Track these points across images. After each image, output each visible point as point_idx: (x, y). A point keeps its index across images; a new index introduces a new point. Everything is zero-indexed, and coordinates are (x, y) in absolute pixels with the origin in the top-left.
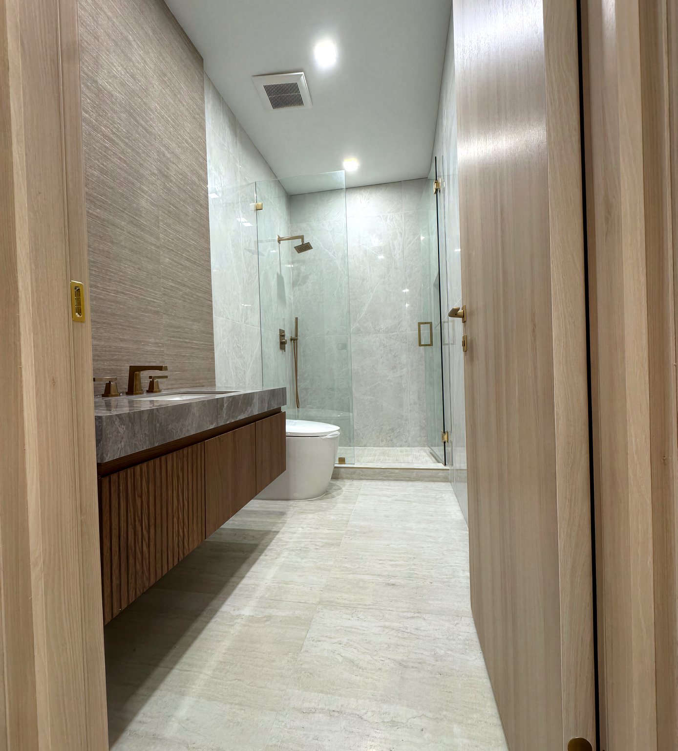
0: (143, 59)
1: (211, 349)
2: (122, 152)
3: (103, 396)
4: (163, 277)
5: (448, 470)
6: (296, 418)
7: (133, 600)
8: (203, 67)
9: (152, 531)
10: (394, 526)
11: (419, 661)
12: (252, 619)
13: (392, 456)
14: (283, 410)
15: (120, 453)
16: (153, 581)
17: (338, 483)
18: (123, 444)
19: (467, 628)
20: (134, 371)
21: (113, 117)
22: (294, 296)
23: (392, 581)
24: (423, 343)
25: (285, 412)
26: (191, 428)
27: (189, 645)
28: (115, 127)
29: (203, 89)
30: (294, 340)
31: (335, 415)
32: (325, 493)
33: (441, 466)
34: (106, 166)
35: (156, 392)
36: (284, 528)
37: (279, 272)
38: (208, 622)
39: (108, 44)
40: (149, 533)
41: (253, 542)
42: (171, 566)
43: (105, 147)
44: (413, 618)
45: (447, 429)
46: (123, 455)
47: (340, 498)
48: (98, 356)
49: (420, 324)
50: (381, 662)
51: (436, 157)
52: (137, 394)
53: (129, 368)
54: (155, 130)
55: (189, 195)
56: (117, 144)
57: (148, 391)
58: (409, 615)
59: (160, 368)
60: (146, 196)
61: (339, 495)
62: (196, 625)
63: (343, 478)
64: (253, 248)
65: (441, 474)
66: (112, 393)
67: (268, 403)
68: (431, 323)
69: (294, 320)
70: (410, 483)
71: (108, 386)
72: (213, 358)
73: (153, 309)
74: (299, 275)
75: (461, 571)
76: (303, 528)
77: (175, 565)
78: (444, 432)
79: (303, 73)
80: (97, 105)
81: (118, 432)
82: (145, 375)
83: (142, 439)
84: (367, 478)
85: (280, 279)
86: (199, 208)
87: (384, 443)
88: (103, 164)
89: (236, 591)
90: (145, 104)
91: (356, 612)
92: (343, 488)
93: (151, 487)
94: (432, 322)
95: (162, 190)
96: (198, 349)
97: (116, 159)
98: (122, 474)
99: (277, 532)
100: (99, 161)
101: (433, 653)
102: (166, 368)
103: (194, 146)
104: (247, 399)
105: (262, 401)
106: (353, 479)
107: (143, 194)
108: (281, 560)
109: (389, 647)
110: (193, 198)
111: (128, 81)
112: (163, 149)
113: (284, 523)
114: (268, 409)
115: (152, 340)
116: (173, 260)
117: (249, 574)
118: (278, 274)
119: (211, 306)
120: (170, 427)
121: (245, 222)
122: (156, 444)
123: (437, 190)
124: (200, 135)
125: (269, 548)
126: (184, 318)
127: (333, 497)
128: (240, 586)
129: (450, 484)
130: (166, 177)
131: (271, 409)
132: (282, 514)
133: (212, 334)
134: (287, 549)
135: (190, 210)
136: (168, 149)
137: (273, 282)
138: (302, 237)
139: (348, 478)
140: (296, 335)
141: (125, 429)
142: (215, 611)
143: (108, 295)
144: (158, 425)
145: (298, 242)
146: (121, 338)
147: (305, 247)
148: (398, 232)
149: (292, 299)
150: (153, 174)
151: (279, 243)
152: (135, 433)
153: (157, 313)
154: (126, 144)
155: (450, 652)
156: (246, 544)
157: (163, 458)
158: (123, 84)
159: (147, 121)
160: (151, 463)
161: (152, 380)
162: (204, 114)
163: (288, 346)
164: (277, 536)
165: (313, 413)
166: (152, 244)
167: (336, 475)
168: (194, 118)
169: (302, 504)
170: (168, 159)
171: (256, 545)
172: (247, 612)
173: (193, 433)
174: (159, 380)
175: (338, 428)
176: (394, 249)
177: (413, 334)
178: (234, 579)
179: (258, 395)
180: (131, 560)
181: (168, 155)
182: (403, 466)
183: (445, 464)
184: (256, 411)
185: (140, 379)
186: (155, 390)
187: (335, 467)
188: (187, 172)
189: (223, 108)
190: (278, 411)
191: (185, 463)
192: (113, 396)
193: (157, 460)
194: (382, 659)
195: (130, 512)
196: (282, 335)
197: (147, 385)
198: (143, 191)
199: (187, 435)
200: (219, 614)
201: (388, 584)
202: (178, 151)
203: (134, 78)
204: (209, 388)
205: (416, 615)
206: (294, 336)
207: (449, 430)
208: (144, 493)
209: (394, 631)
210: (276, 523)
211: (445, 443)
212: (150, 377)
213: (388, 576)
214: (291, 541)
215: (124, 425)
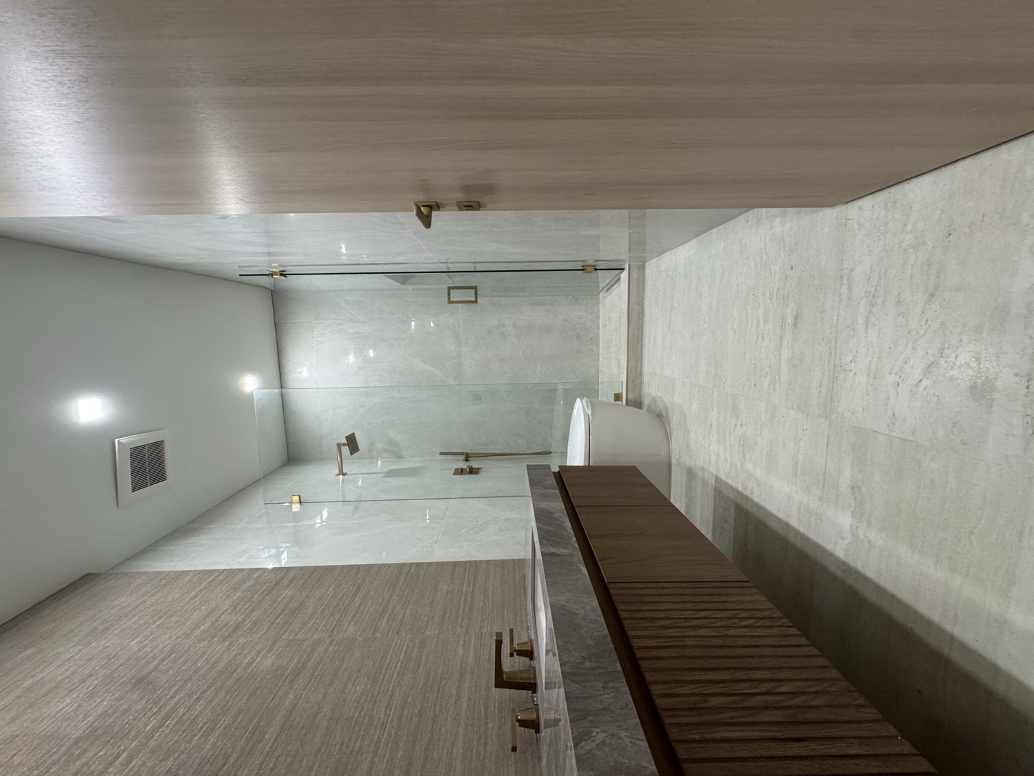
0: (64, 663)
1: (475, 565)
2: (190, 696)
3: (538, 731)
4: (374, 633)
5: (629, 265)
6: (564, 454)
7: (876, 711)
8: (100, 574)
9: (757, 675)
10: (706, 326)
11: (925, 268)
12: (859, 512)
13: (610, 338)
14: (557, 470)
15: (639, 739)
16: (834, 673)
17: (646, 402)
18: (623, 734)
19: (866, 210)
20: (502, 681)
21: (136, 712)
22: (413, 457)
23: (790, 321)
24: (474, 299)
25: (559, 466)
26: (590, 605)
27: (908, 609)
28: (151, 709)
29: (128, 573)
30: (467, 458)
31: (560, 408)
32: (661, 417)
33: (624, 275)
34: (205, 724)
35: (532, 647)
36: (711, 469)
37: (383, 475)
38: (866, 579)
39: (26, 720)
40: (761, 681)
41: (732, 509)
42: (803, 641)
43: (176, 723)
44: (850, 287)
45: (579, 266)
46: (642, 735)
47: (667, 399)
48: (480, 739)
49: (450, 302)
50: (929, 322)
51: (240, 275)
52: (535, 677)
53: (497, 689)
54: (168, 645)
55: (266, 595)
56: (176, 704)
57: (531, 658)
58: (844, 290)
59: (499, 644)
60: (259, 659)
61: (662, 400)
62: (870, 594)
63: (640, 397)
64: (350, 507)
65: (635, 275)
66: (534, 716)
67: (549, 488)
68: (450, 289)
69: (443, 457)
70: (647, 312)
71: (523, 723)
72: (488, 562)
73: (416, 650)
74: (386, 450)
75: (773, 230)
76: (710, 445)
77: (799, 633)
78: (583, 270)
79: (116, 440)
80: (112, 738)
81: (603, 742)
82: (509, 664)
83: (612, 695)
84: (639, 365)
85: (391, 474)
86: (286, 581)
87: (594, 349)
88: (201, 728)
89: (812, 536)
90: (129, 660)
91: (842, 365)
92: (653, 394)
93: (687, 676)
94: (448, 287)
95: (253, 634)
96: (474, 584)
97: (198, 707)
98: (674, 734)
99: (717, 479)
100: (195, 735)
101: (911, 250)
102: (499, 635)
103: (202, 587)
104: (541, 516)
105: (545, 497)
106: (641, 384)
107: (254, 665)
108: (759, 472)
109: (902, 314)
110: (272, 589)
111: (89, 687)
112: (197, 632)
113: (703, 469)
114: (555, 489)
115: (460, 651)
116: (352, 619)
117: (781, 516)
118: (385, 477)
119: (418, 565)
120: (589, 642)
121: (322, 517)
122: (619, 667)
123: (281, 275)
124: (188, 578)
125: (740, 489)
126: (432, 603)
127: (666, 408)
128: (801, 529)
129: (647, 264)
130: (237, 627)
131: (555, 484)
132: (690, 472)
133: (455, 563)
134: (741, 465)
135: (287, 593)
136: (198, 626)
137: (395, 482)
138: (339, 446)
139: (640, 391)
140: (462, 454)
141: (598, 730)
142: (845, 566)
143: (392, 722)
144: (588, 664)
145: (346, 450)
146: (455, 701)
147: (352, 443)
148: (337, 328)
149: (417, 459)
150: (228, 649)
151: (346, 474)
152: (604, 709)
153: (422, 643)
154: (181, 689)
155: (909, 227)
156: (735, 521)
157: (639, 654)
158: (91, 695)
159: (154, 658)
160: (649, 677)
161: (515, 653)
162: (160, 573)
163: (475, 464)
164: (723, 477)
165: (558, 434)
166: (326, 651)
167: (637, 404)
168: (165, 585)
169: (675, 446)
170: (212, 625)
171: (738, 507)
172: (846, 521)
173: (595, 603)
174: (516, 642)
175: (578, 400)
176: (357, 333)
177: (462, 311)
178: (791, 538)
179: (537, 503)
180: (811, 715)
181: (207, 625)
182: (625, 321)
183: (623, 269)
184: (558, 506)
185: (513, 672)
186: (529, 648)
187: (627, 404)
188: (235, 598)
189: (160, 546)
190: (559, 476)
191: (641, 615)
192: (538, 716)
193: (644, 664)
194: (924, 321)
195: (733, 718)
196: (460, 472)
197: (523, 658)
198: (250, 664)
199: (599, 611)
200: (851, 561)
201: (795, 326)
202: (204, 610)
203: (90, 676)
204: (527, 569)
205: (845, 282)
206: (463, 457)
207: (582, 264)
208: (696, 691)
209: (873, 310)
210: (703, 480)
211: (596, 269)
212: (511, 655)
213: (783, 327)
214: (729, 460)
215: (592, 731)
